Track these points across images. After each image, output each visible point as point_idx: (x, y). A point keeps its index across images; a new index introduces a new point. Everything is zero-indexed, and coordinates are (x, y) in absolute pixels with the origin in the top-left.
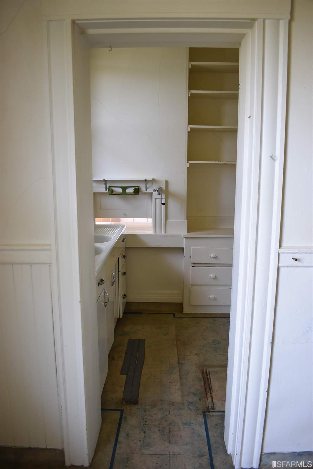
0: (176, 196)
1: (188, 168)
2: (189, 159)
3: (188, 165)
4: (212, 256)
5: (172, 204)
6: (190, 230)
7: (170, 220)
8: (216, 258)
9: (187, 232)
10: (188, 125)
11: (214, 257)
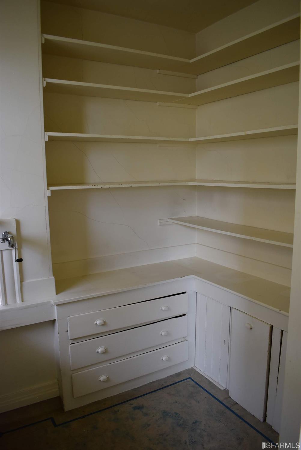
0: (33, 243)
1: (48, 197)
2: (50, 184)
3: (49, 194)
4: (98, 322)
5: (27, 255)
6: (59, 289)
7: (28, 281)
8: (104, 324)
9: (55, 293)
10: (45, 131)
11: (101, 324)
